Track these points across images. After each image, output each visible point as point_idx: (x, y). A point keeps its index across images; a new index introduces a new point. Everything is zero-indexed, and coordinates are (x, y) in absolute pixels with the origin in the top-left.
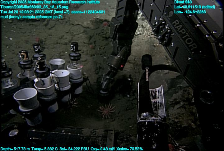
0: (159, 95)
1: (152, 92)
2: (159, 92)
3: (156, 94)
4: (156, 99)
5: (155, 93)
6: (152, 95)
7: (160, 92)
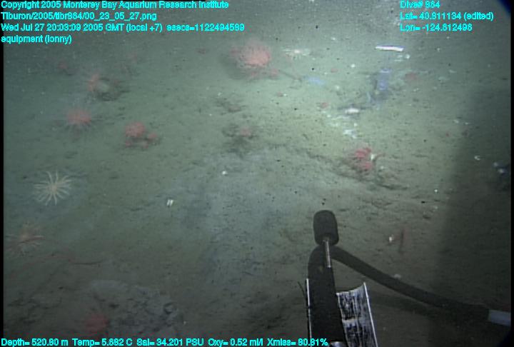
0: (360, 308)
1: (342, 300)
2: (358, 299)
3: (352, 306)
4: (354, 317)
5: (349, 304)
6: (343, 308)
7: (361, 301)
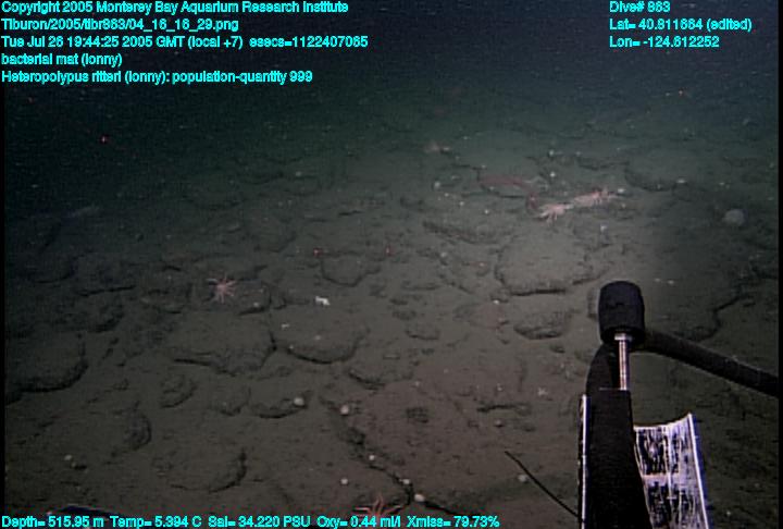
3: (661, 451)
4: (664, 472)
5: (657, 446)
6: (645, 453)
7: (680, 444)
